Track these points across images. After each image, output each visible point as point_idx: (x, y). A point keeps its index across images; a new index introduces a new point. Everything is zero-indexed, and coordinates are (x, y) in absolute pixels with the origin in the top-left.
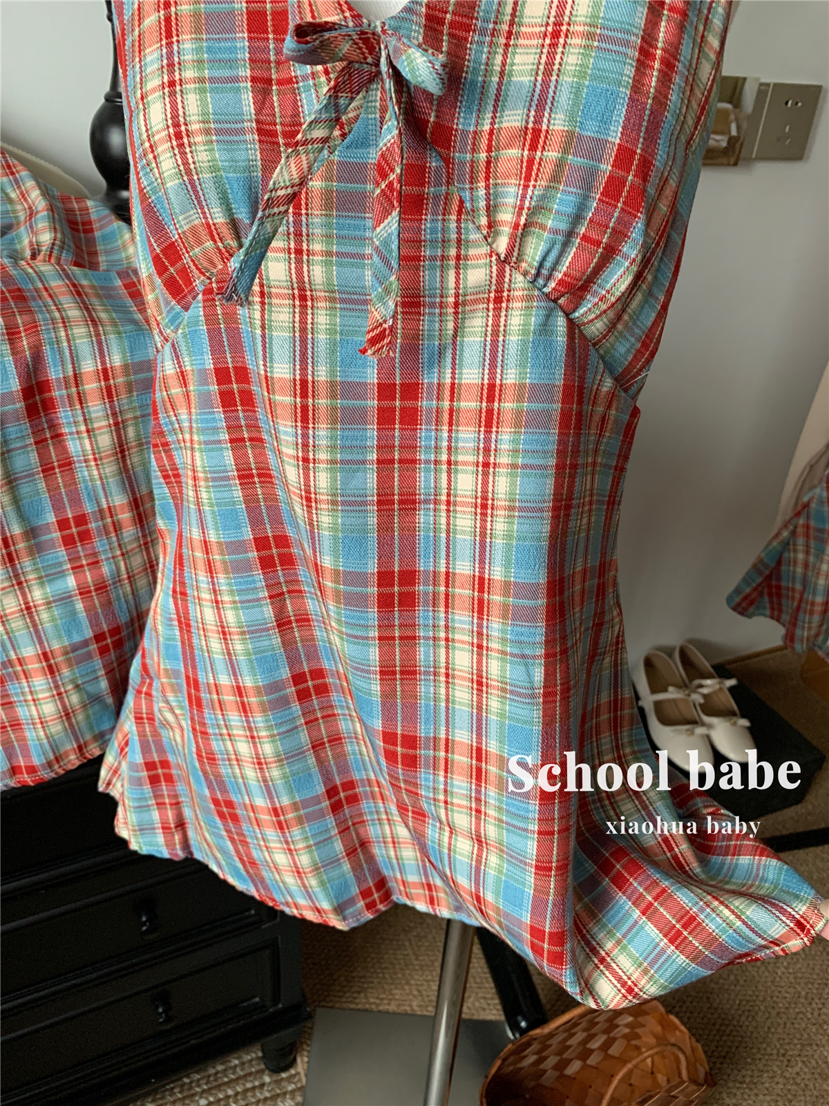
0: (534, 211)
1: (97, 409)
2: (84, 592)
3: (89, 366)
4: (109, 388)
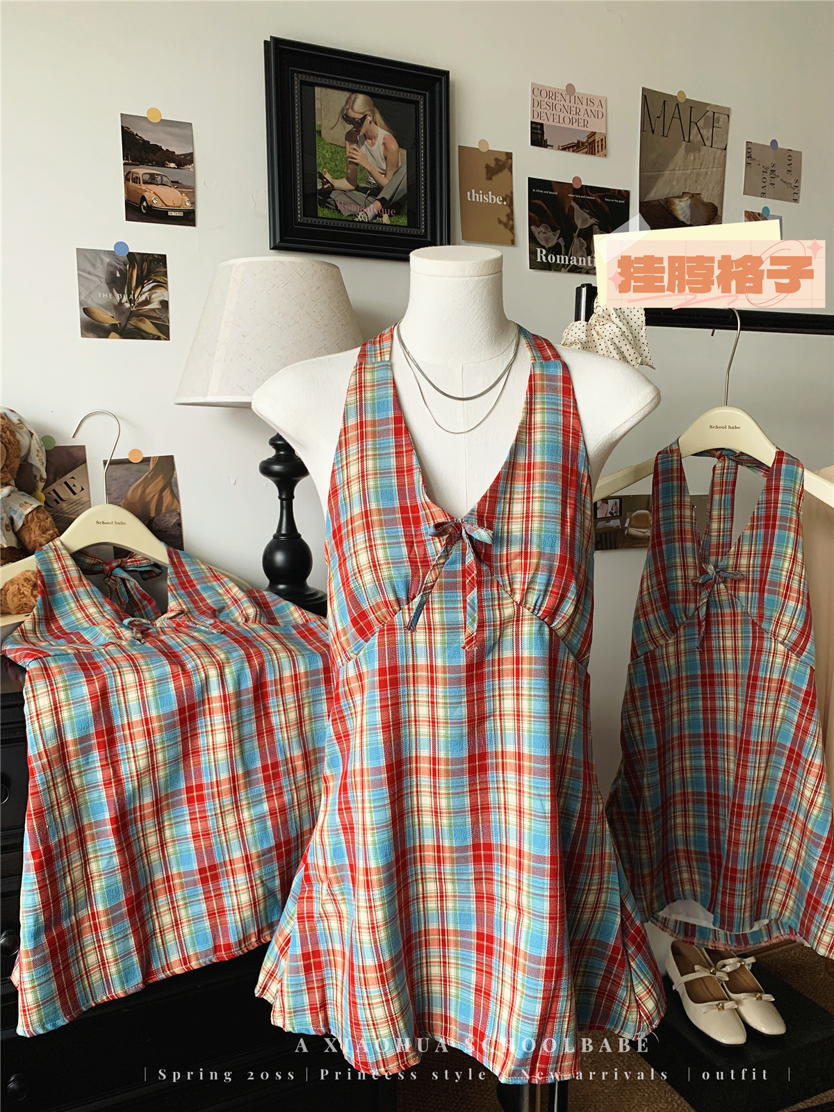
0: (530, 583)
1: (290, 697)
2: (272, 813)
3: (287, 673)
4: (297, 685)
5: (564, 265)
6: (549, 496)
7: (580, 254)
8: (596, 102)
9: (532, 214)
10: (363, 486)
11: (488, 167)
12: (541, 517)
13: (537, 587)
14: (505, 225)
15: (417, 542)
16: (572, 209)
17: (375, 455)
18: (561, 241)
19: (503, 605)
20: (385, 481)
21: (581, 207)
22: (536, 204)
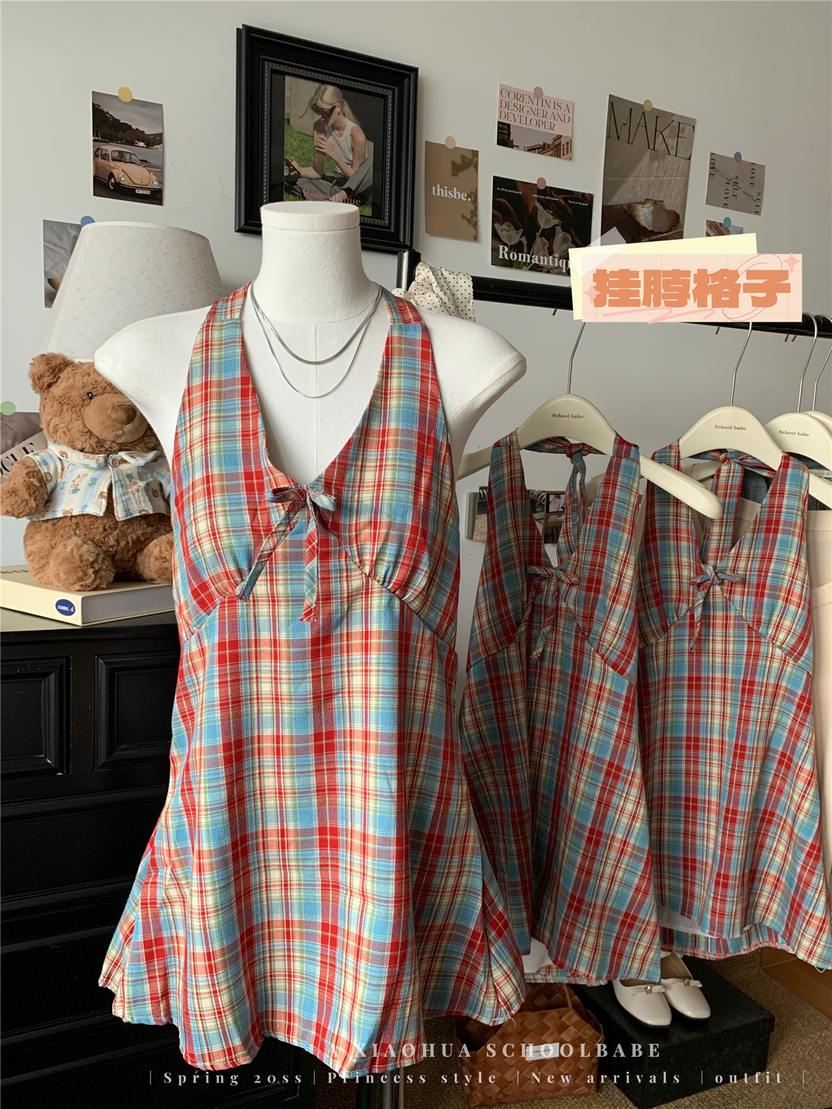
5: (525, 264)
6: (402, 464)
7: (541, 253)
8: (564, 107)
9: (496, 212)
10: (206, 450)
11: (453, 164)
12: (393, 485)
13: (386, 559)
14: (468, 221)
15: (261, 510)
16: (535, 209)
17: (219, 417)
18: (524, 240)
19: (351, 576)
20: (229, 445)
21: (544, 208)
22: (501, 202)
